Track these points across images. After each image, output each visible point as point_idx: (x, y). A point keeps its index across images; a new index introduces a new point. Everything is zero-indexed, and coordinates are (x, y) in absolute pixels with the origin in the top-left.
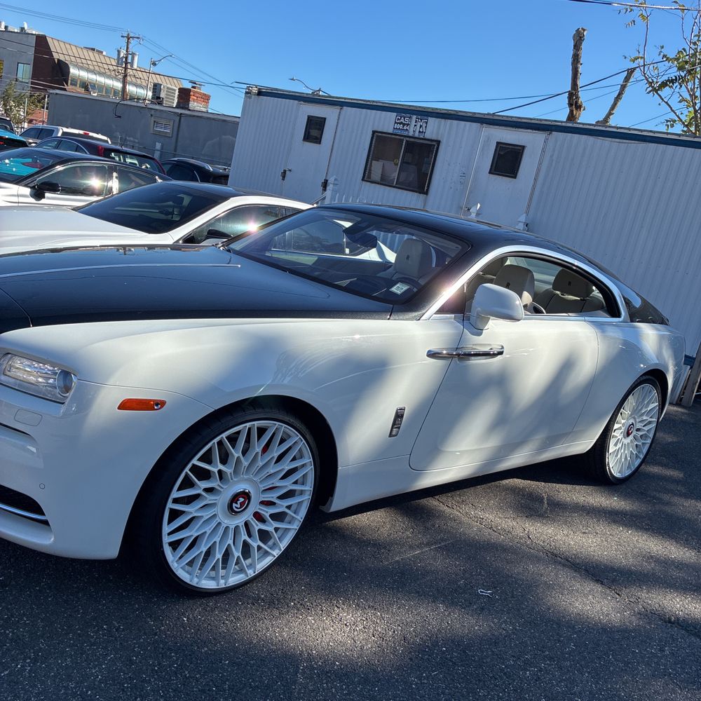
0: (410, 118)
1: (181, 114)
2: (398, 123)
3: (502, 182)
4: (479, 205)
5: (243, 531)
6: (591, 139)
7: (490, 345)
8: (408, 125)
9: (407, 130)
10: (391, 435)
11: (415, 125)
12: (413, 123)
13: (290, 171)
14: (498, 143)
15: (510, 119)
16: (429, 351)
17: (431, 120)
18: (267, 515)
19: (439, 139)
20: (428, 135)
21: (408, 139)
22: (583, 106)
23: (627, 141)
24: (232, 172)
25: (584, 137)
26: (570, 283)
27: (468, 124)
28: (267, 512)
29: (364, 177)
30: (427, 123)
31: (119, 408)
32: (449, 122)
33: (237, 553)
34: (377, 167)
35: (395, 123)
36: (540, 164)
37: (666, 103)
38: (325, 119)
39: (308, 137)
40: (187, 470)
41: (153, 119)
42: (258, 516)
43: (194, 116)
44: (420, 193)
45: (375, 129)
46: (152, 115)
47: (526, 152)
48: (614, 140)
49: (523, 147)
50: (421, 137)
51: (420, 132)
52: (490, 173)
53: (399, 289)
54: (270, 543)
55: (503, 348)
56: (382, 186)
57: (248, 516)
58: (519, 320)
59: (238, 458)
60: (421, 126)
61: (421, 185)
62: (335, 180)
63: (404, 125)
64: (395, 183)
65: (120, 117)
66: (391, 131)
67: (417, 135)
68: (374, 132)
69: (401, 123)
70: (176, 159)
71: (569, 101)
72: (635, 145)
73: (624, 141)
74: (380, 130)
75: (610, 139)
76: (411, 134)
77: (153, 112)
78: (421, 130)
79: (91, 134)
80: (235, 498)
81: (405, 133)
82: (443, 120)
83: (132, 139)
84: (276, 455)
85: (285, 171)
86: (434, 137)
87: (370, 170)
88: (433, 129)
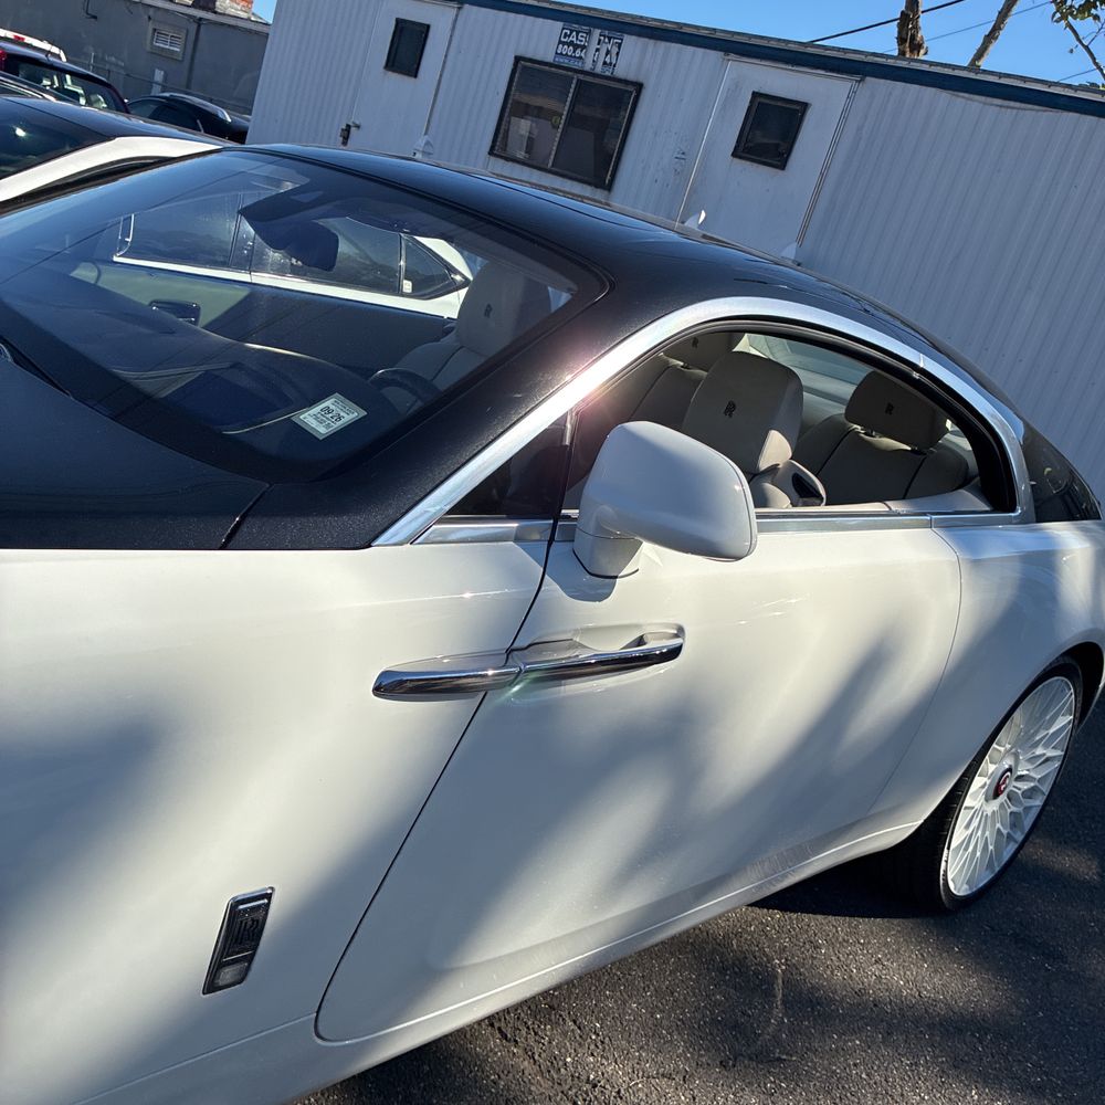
0: (589, 33)
1: (201, 19)
2: (564, 43)
3: (755, 175)
4: (703, 215)
7: (637, 626)
8: (583, 47)
9: (581, 58)
10: (211, 986)
11: (597, 50)
12: (594, 45)
13: (358, 127)
14: (755, 95)
15: (782, 46)
16: (385, 674)
17: (631, 43)
19: (641, 80)
20: (620, 72)
21: (581, 77)
22: (925, 46)
23: (1018, 105)
25: (930, 91)
26: (890, 409)
27: (700, 51)
29: (492, 148)
30: (620, 45)
32: (663, 45)
34: (523, 127)
35: (560, 42)
36: (835, 143)
37: (1087, 48)
38: (428, 27)
39: (393, 64)
41: (151, 26)
43: (222, 24)
44: (596, 187)
45: (519, 54)
46: (150, 18)
47: (809, 113)
48: (989, 100)
49: (805, 106)
50: (607, 73)
51: (605, 63)
52: (735, 154)
53: (325, 417)
55: (680, 632)
56: (525, 168)
58: (738, 558)
60: (608, 52)
61: (600, 170)
63: (576, 47)
64: (550, 164)
65: (95, 17)
66: (550, 58)
67: (599, 69)
68: (518, 59)
69: (571, 44)
70: (167, 95)
71: (899, 32)
72: (1034, 113)
74: (529, 55)
75: (983, 98)
76: (588, 66)
77: (151, 12)
78: (608, 60)
79: (28, 40)
81: (577, 65)
82: (652, 42)
83: (113, 59)
85: (348, 126)
86: (631, 77)
87: (507, 131)
88: (632, 58)
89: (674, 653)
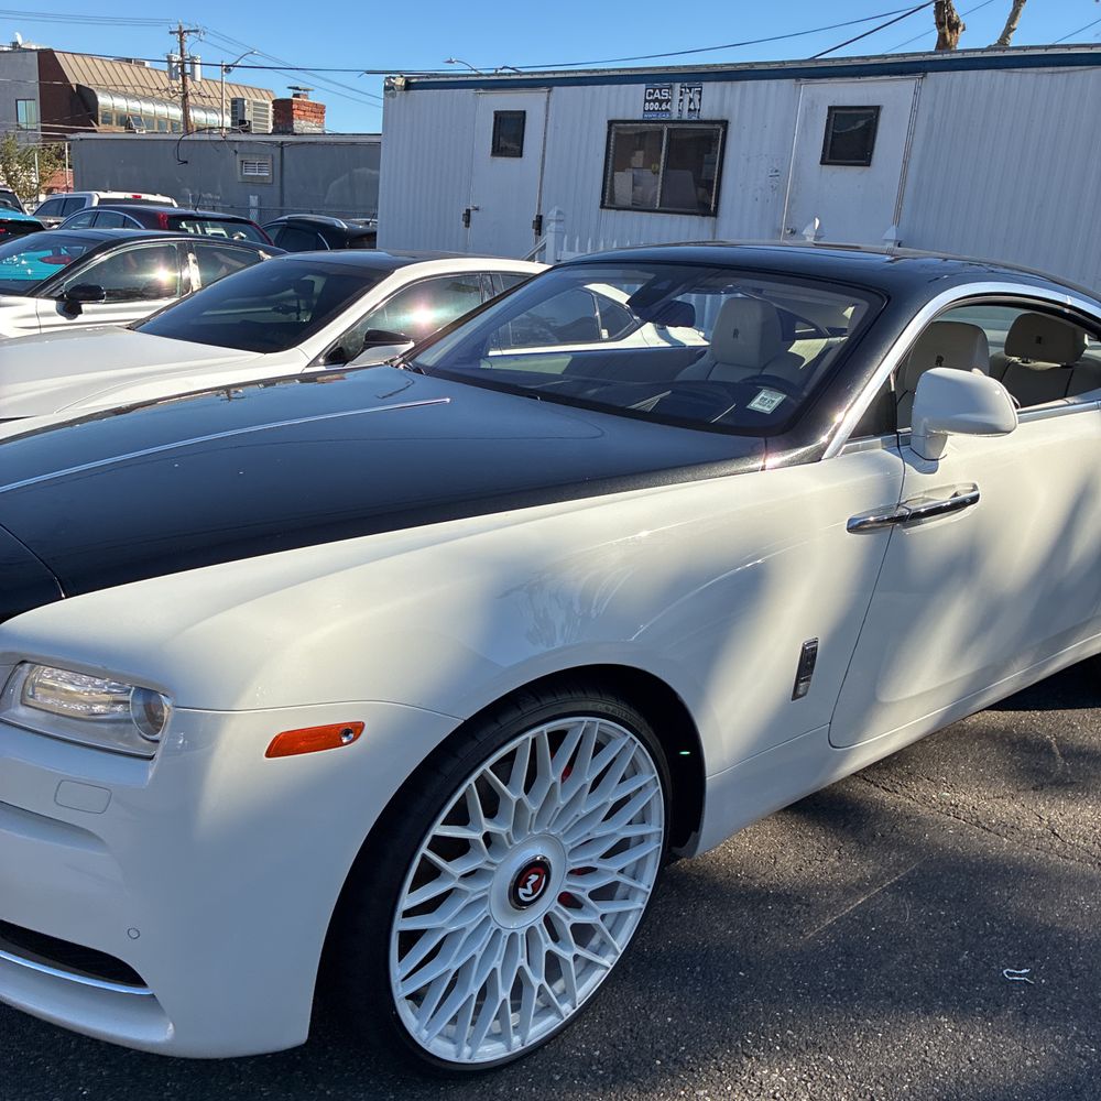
0: (671, 88)
1: (282, 143)
2: (650, 101)
3: (846, 177)
4: (817, 222)
5: (544, 934)
6: (1000, 75)
7: (953, 486)
8: (668, 101)
9: (667, 110)
10: (795, 696)
11: (681, 100)
12: (677, 97)
13: (477, 209)
14: (831, 109)
15: (846, 63)
16: (850, 521)
17: (708, 87)
18: (585, 896)
19: (725, 118)
20: (705, 115)
21: (671, 126)
22: (962, 23)
23: (1067, 68)
24: (381, 225)
25: (987, 73)
26: (1039, 340)
27: (773, 83)
28: (583, 888)
29: (603, 202)
30: (700, 93)
31: (268, 755)
32: (739, 84)
33: (537, 980)
34: (623, 181)
35: (646, 101)
36: (911, 133)
38: (524, 112)
39: (498, 150)
40: (424, 850)
41: (238, 158)
42: (568, 900)
43: (304, 143)
44: (703, 215)
45: (612, 117)
46: (236, 152)
47: (883, 114)
48: (1041, 69)
49: (878, 109)
50: (694, 118)
51: (690, 110)
52: (823, 162)
53: (766, 402)
54: (595, 941)
55: (975, 488)
56: (636, 213)
57: (549, 903)
58: (1009, 432)
59: (520, 802)
60: (691, 100)
61: (704, 201)
62: (559, 213)
63: (661, 102)
64: (658, 205)
65: (186, 162)
66: (639, 116)
67: (685, 116)
68: (611, 123)
69: (654, 101)
70: (286, 217)
71: (937, 18)
72: (1082, 72)
73: (1062, 69)
74: (620, 117)
75: (1035, 70)
76: (675, 116)
77: (237, 146)
78: (692, 108)
79: (145, 196)
80: (520, 879)
81: (665, 117)
82: (729, 84)
83: (210, 195)
84: (589, 780)
85: (468, 211)
86: (716, 117)
87: (612, 186)
88: (713, 101)
89: (975, 500)
